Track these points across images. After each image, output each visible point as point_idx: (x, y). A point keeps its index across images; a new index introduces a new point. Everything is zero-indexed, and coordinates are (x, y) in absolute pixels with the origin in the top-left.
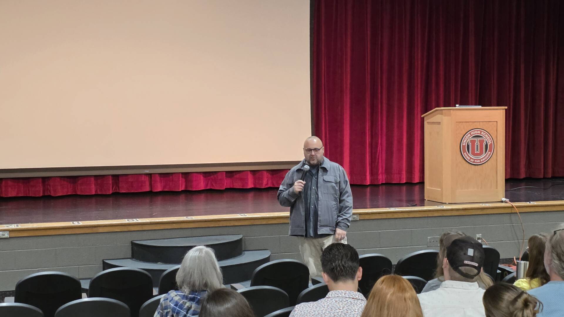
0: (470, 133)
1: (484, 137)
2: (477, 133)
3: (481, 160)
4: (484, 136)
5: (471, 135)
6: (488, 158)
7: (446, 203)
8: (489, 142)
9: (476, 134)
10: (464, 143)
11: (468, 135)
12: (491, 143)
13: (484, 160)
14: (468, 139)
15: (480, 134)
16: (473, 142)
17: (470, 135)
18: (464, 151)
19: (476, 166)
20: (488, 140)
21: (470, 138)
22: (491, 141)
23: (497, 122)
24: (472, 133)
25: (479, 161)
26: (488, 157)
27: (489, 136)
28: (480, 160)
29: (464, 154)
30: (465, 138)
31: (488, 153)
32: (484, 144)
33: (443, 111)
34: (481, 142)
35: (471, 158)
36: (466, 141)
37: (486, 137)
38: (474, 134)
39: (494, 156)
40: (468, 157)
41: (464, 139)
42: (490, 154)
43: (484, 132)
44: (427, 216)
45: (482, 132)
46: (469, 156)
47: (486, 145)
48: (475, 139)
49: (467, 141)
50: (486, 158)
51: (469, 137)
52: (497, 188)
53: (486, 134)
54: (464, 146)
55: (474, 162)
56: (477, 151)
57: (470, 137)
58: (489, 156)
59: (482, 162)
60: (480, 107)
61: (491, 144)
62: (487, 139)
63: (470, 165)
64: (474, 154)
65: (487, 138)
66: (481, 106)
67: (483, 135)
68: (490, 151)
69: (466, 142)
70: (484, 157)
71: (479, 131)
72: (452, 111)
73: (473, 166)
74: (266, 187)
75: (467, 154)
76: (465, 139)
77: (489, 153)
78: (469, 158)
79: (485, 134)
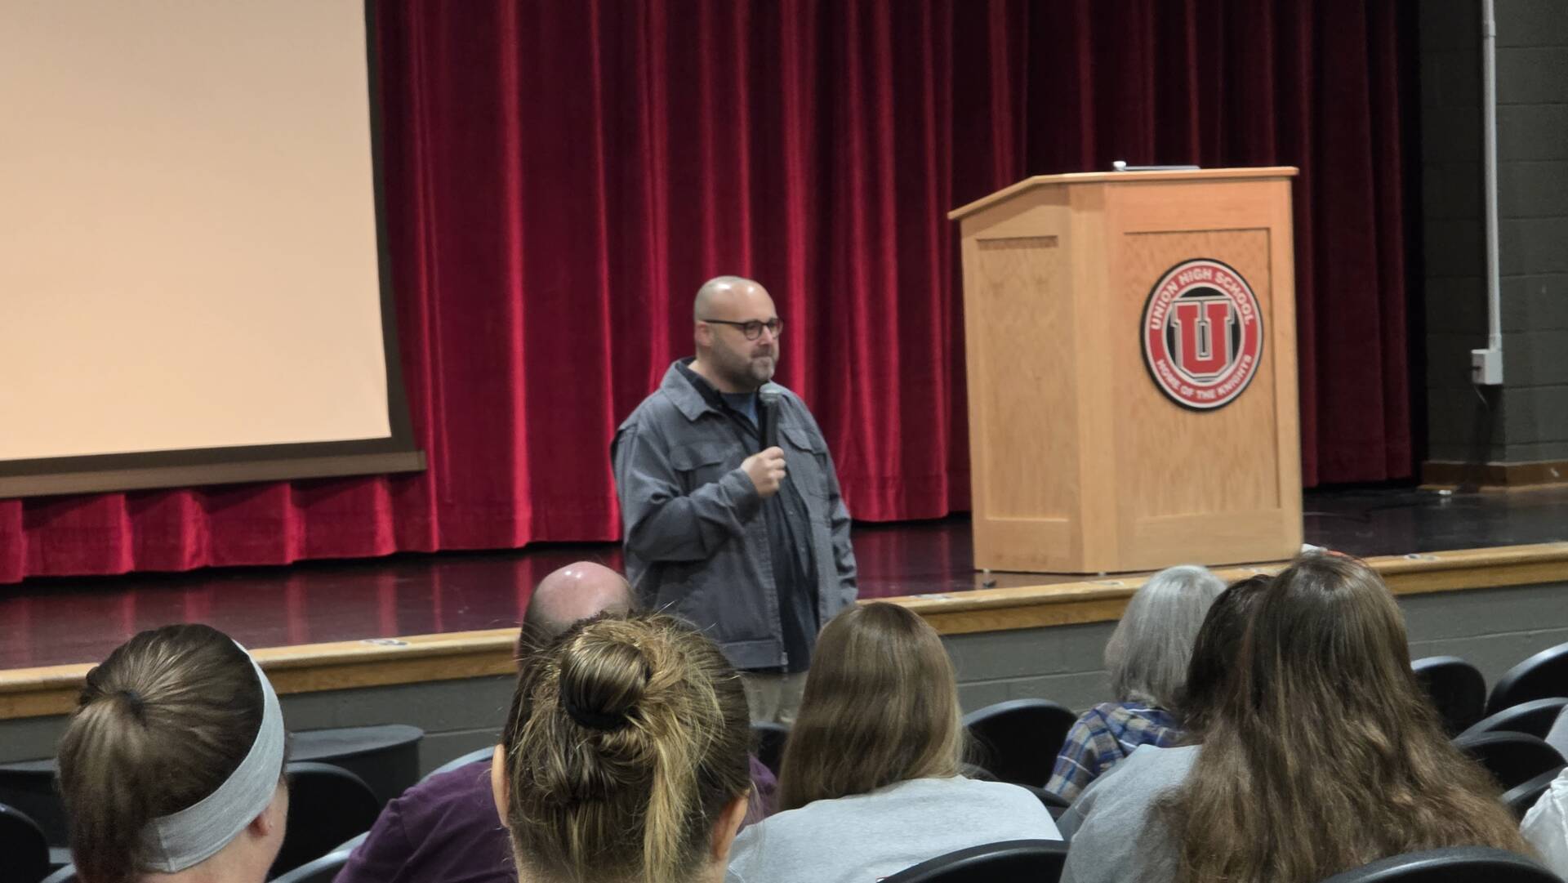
0: (1176, 279)
1: (1228, 296)
2: (1198, 276)
3: (1221, 391)
4: (1227, 290)
5: (1181, 287)
6: (1242, 380)
7: (1095, 575)
8: (1244, 315)
9: (1195, 281)
10: (1157, 321)
11: (1170, 288)
12: (1251, 317)
13: (1228, 387)
14: (1167, 304)
15: (1213, 281)
16: (1187, 314)
17: (1173, 287)
18: (1158, 355)
19: (1203, 417)
20: (1240, 306)
21: (1177, 298)
22: (1253, 313)
23: (1268, 230)
24: (1182, 279)
25: (1210, 394)
26: (1245, 376)
27: (1242, 291)
28: (1215, 387)
29: (1158, 366)
30: (1159, 298)
31: (1242, 360)
32: (1228, 320)
33: (1072, 188)
34: (1217, 313)
35: (1183, 383)
36: (1161, 310)
37: (1231, 293)
38: (1191, 283)
39: (1264, 371)
40: (1171, 379)
41: (1156, 304)
42: (1249, 365)
43: (1226, 275)
44: (1062, 623)
45: (1219, 275)
46: (1173, 373)
47: (1236, 329)
48: (1194, 302)
49: (1165, 309)
50: (1236, 380)
51: (1173, 296)
52: (1279, 505)
53: (1235, 281)
54: (1155, 334)
55: (1193, 398)
56: (1204, 351)
57: (1176, 292)
58: (1247, 371)
59: (1224, 396)
60: (1193, 171)
61: (1253, 322)
62: (1236, 301)
63: (1180, 413)
64: (1193, 366)
65: (1235, 298)
66: (1197, 167)
67: (1221, 285)
68: (1250, 350)
69: (1163, 314)
70: (1230, 377)
71: (1208, 267)
72: (1107, 188)
73: (1190, 416)
74: (195, 566)
75: (1168, 366)
76: (1160, 303)
77: (1248, 358)
78: (1176, 383)
79: (1229, 283)
